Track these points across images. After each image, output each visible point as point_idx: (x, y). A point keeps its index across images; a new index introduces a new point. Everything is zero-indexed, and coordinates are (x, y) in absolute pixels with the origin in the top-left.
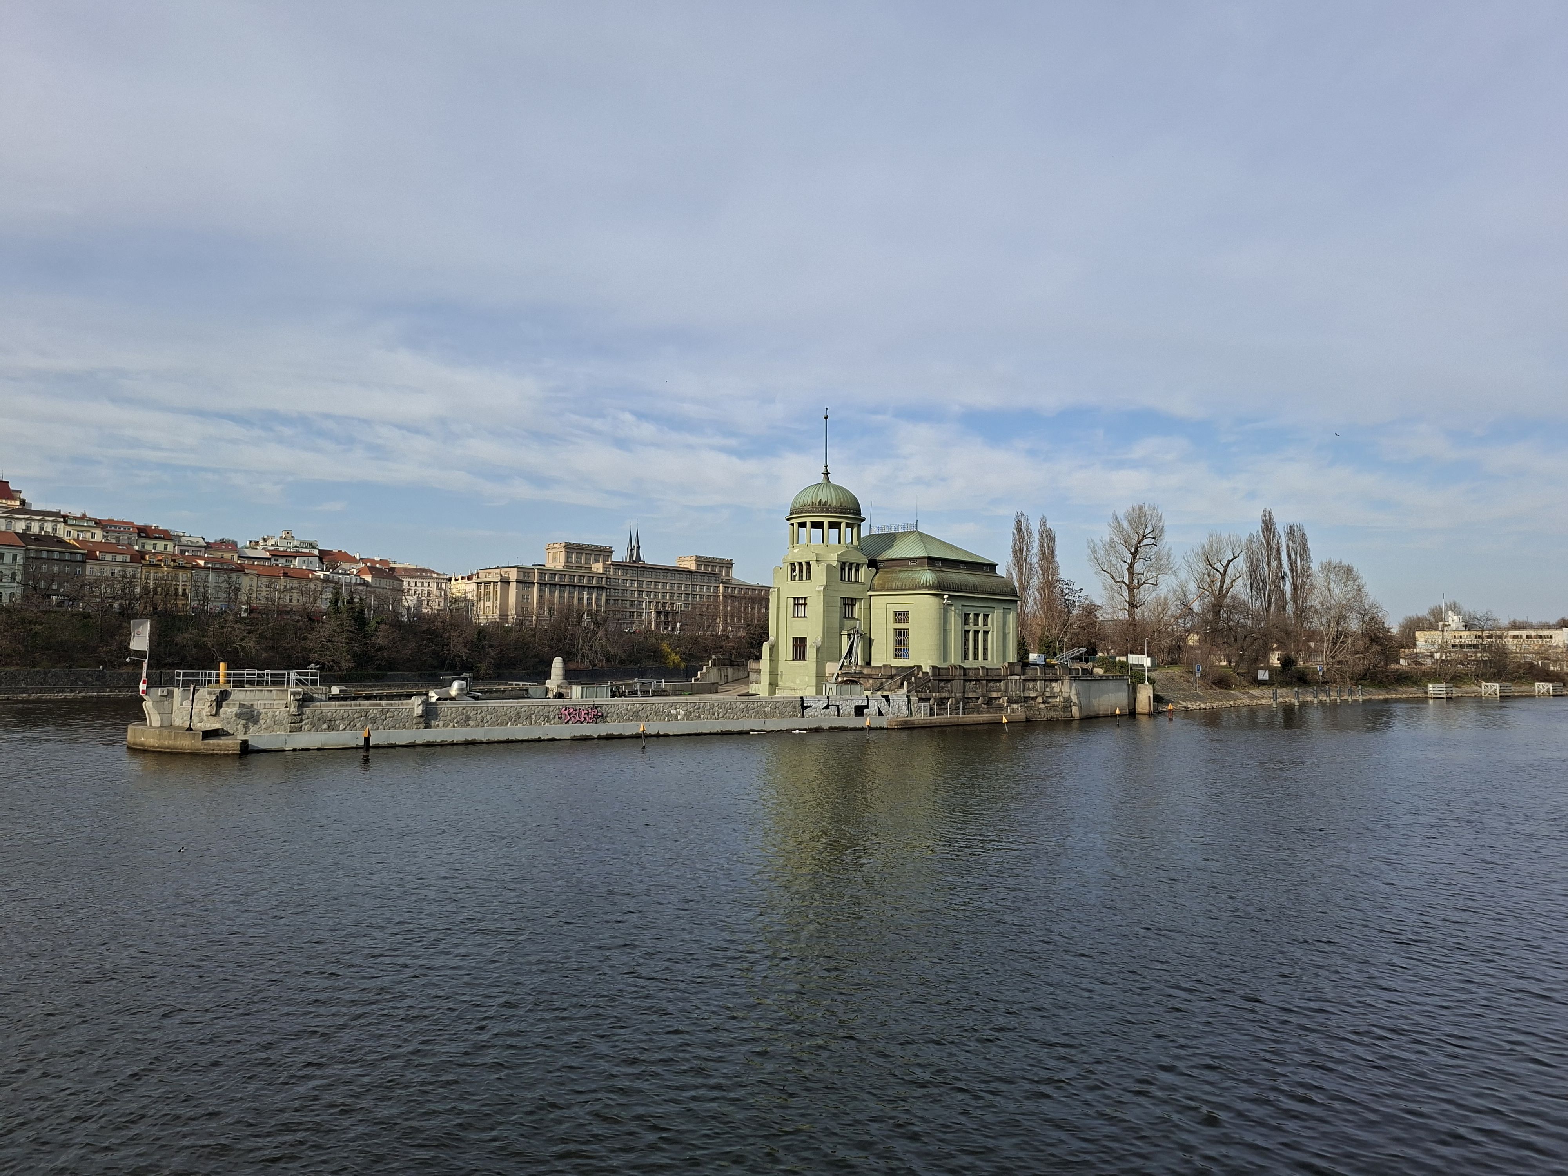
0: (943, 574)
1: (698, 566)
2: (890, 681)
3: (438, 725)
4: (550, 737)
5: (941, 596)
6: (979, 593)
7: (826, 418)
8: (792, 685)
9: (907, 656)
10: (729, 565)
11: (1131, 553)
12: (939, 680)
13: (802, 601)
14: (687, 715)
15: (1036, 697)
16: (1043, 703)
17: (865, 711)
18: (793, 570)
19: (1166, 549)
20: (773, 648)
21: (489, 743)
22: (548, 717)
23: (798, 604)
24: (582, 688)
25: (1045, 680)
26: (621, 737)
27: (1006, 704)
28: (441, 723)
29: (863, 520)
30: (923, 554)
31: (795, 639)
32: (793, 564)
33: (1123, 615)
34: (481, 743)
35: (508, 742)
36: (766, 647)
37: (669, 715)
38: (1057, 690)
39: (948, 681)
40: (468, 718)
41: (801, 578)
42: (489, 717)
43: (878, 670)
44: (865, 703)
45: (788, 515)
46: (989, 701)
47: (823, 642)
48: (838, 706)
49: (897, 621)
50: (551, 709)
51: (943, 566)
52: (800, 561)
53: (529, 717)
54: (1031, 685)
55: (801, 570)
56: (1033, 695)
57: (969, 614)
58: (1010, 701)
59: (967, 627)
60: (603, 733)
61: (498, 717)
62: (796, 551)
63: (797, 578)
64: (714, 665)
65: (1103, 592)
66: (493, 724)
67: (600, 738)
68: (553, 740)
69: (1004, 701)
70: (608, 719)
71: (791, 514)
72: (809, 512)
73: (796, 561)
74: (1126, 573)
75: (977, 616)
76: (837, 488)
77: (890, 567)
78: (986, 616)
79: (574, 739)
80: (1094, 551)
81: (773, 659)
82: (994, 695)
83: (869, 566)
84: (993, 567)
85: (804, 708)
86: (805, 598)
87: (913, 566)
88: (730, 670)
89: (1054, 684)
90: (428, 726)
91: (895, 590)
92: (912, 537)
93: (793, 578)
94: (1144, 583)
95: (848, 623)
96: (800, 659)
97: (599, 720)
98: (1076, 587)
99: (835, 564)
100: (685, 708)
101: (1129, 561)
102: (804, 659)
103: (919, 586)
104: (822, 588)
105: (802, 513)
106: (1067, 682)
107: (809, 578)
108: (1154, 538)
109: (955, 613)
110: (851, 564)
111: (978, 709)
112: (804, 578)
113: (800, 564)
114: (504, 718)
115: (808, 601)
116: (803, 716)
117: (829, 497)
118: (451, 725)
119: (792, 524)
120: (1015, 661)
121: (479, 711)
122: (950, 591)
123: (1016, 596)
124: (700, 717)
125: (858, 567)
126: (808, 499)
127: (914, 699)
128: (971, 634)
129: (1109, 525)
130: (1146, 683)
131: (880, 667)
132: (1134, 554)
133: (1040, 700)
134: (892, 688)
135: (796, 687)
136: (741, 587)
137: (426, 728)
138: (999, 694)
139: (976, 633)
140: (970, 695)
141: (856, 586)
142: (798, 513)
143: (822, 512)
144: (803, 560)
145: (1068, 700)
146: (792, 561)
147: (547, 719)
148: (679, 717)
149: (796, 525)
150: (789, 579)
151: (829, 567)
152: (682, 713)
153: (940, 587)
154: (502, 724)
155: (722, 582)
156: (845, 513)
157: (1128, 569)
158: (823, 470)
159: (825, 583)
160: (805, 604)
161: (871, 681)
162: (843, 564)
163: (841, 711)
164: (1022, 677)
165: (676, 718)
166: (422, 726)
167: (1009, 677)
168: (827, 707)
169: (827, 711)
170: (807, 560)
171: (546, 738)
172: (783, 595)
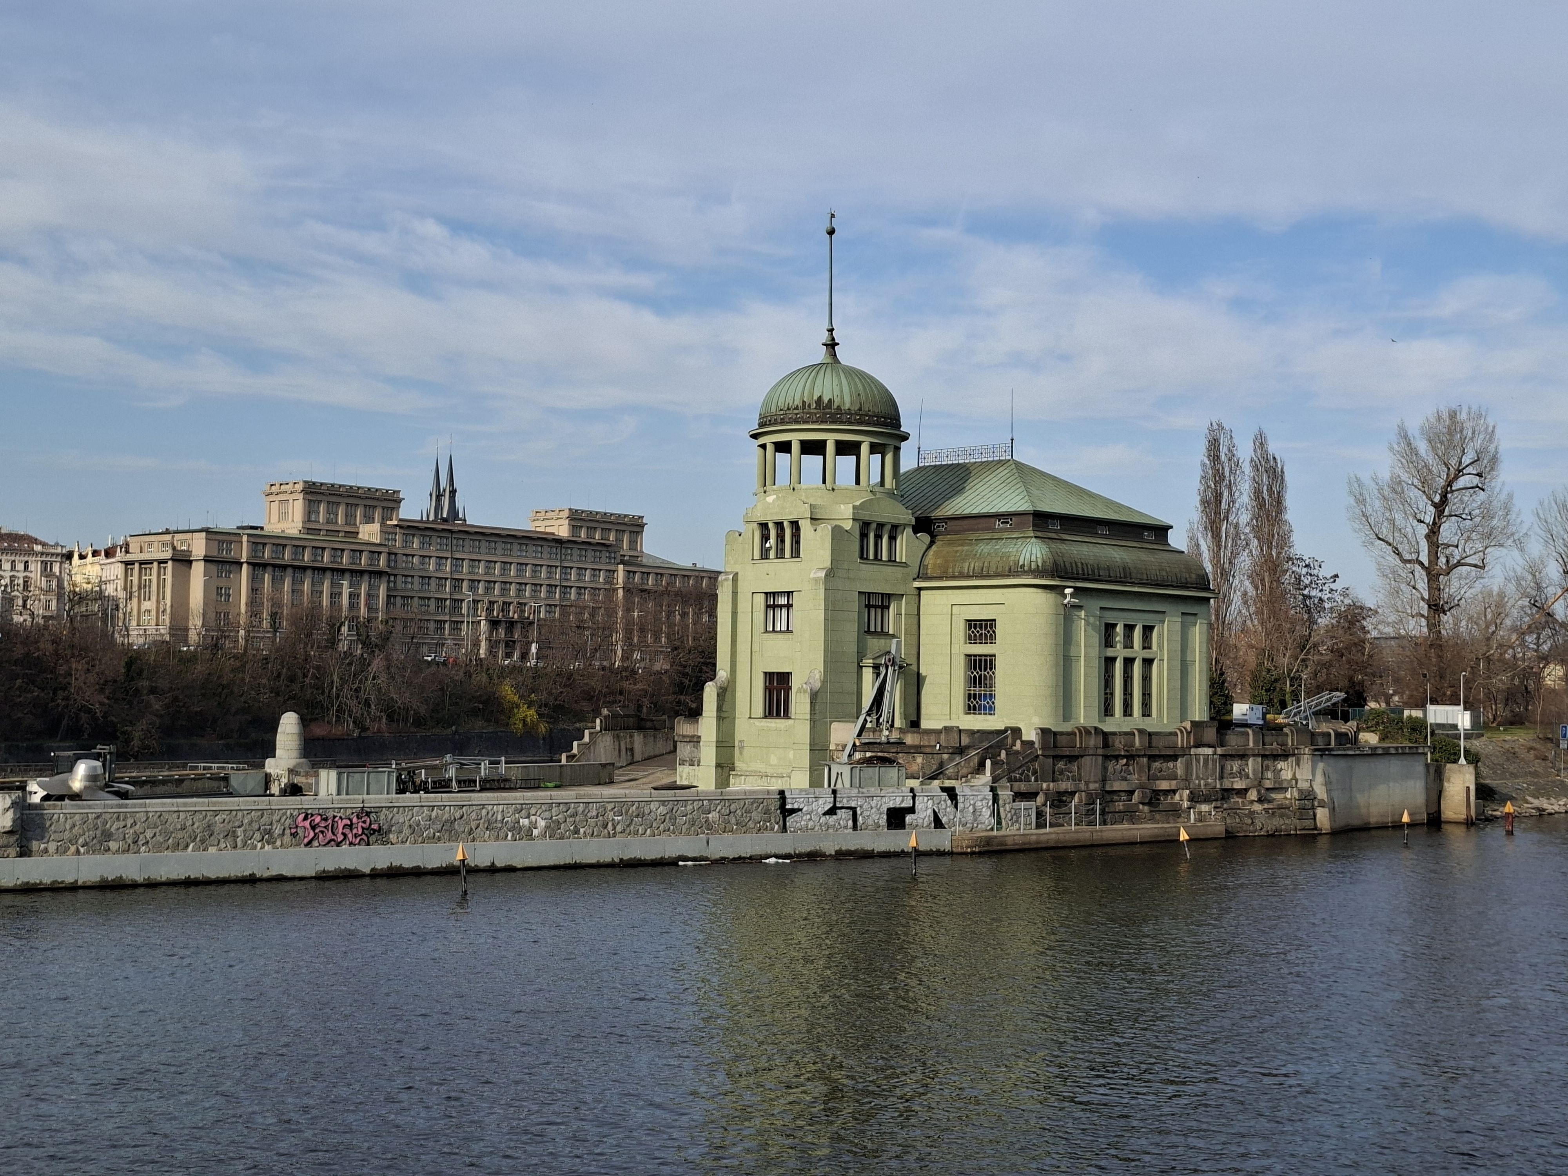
0: (1063, 547)
1: (574, 528)
2: (958, 759)
3: (46, 851)
4: (274, 872)
5: (1058, 590)
6: (1133, 584)
7: (831, 232)
8: (760, 767)
9: (991, 710)
10: (635, 527)
11: (1435, 505)
12: (1055, 757)
13: (783, 601)
14: (552, 830)
15: (1246, 790)
16: (1260, 801)
17: (909, 818)
18: (765, 538)
19: (1503, 497)
20: (725, 694)
21: (152, 885)
22: (269, 832)
23: (774, 607)
24: (339, 774)
25: (1264, 756)
26: (418, 873)
27: (1186, 804)
28: (52, 846)
29: (905, 437)
30: (1023, 505)
31: (769, 676)
32: (764, 526)
33: (1417, 628)
34: (134, 886)
35: (189, 883)
36: (710, 692)
37: (516, 828)
38: (1287, 775)
39: (1072, 758)
40: (107, 836)
41: (780, 555)
42: (149, 834)
43: (933, 738)
44: (908, 803)
45: (754, 427)
46: (1154, 799)
47: (824, 682)
48: (854, 810)
49: (972, 639)
50: (276, 818)
51: (1064, 530)
52: (778, 518)
53: (231, 834)
54: (1236, 765)
55: (781, 538)
56: (1239, 785)
57: (1114, 626)
58: (1195, 799)
59: (1110, 652)
60: (382, 864)
61: (168, 835)
62: (770, 499)
63: (772, 554)
64: (605, 728)
65: (1379, 582)
66: (158, 848)
67: (375, 875)
68: (280, 879)
69: (1182, 798)
70: (392, 837)
71: (761, 425)
72: (797, 422)
73: (770, 517)
74: (1424, 545)
75: (1129, 628)
76: (853, 373)
77: (957, 532)
78: (1148, 630)
79: (323, 877)
80: (1361, 501)
81: (725, 715)
82: (1164, 785)
83: (916, 530)
84: (1161, 531)
85: (786, 813)
86: (789, 594)
87: (1005, 530)
88: (638, 739)
89: (1281, 765)
90: (25, 852)
91: (968, 577)
92: (1003, 472)
93: (765, 555)
94: (1459, 564)
95: (875, 644)
96: (778, 715)
97: (373, 838)
98: (1326, 572)
99: (848, 525)
100: (547, 815)
101: (1429, 519)
102: (787, 716)
103: (1015, 570)
104: (822, 574)
105: (782, 422)
106: (1306, 759)
107: (796, 553)
108: (1479, 475)
109: (1087, 623)
110: (881, 526)
111: (1130, 814)
112: (787, 553)
113: (779, 525)
114: (180, 835)
115: (796, 600)
116: (784, 829)
117: (837, 392)
118: (73, 849)
119: (763, 446)
120: (1206, 718)
121: (129, 822)
122: (1077, 579)
123: (1207, 589)
124: (577, 832)
125: (894, 531)
126: (795, 395)
127: (1005, 794)
128: (1119, 666)
129: (1391, 449)
130: (1462, 761)
131: (938, 732)
132: (1440, 507)
133: (1253, 795)
134: (964, 771)
135: (770, 771)
136: (663, 571)
137: (21, 855)
138: (1173, 784)
139: (1129, 662)
140: (1117, 786)
141: (889, 569)
142: (776, 423)
143: (823, 422)
144: (786, 517)
145: (1308, 796)
146: (763, 519)
147: (268, 836)
148: (535, 832)
149: (770, 448)
150: (757, 555)
151: (838, 533)
152: (542, 823)
153: (1058, 573)
154: (176, 847)
155: (622, 562)
156: (868, 424)
157: (1427, 537)
158: (825, 337)
159: (828, 564)
160: (789, 606)
161: (920, 759)
162: (865, 526)
163: (860, 819)
164: (1219, 751)
165: (529, 836)
166: (13, 851)
167: (1193, 751)
168: (832, 811)
169: (832, 819)
170: (793, 517)
171: (266, 874)
172: (745, 588)
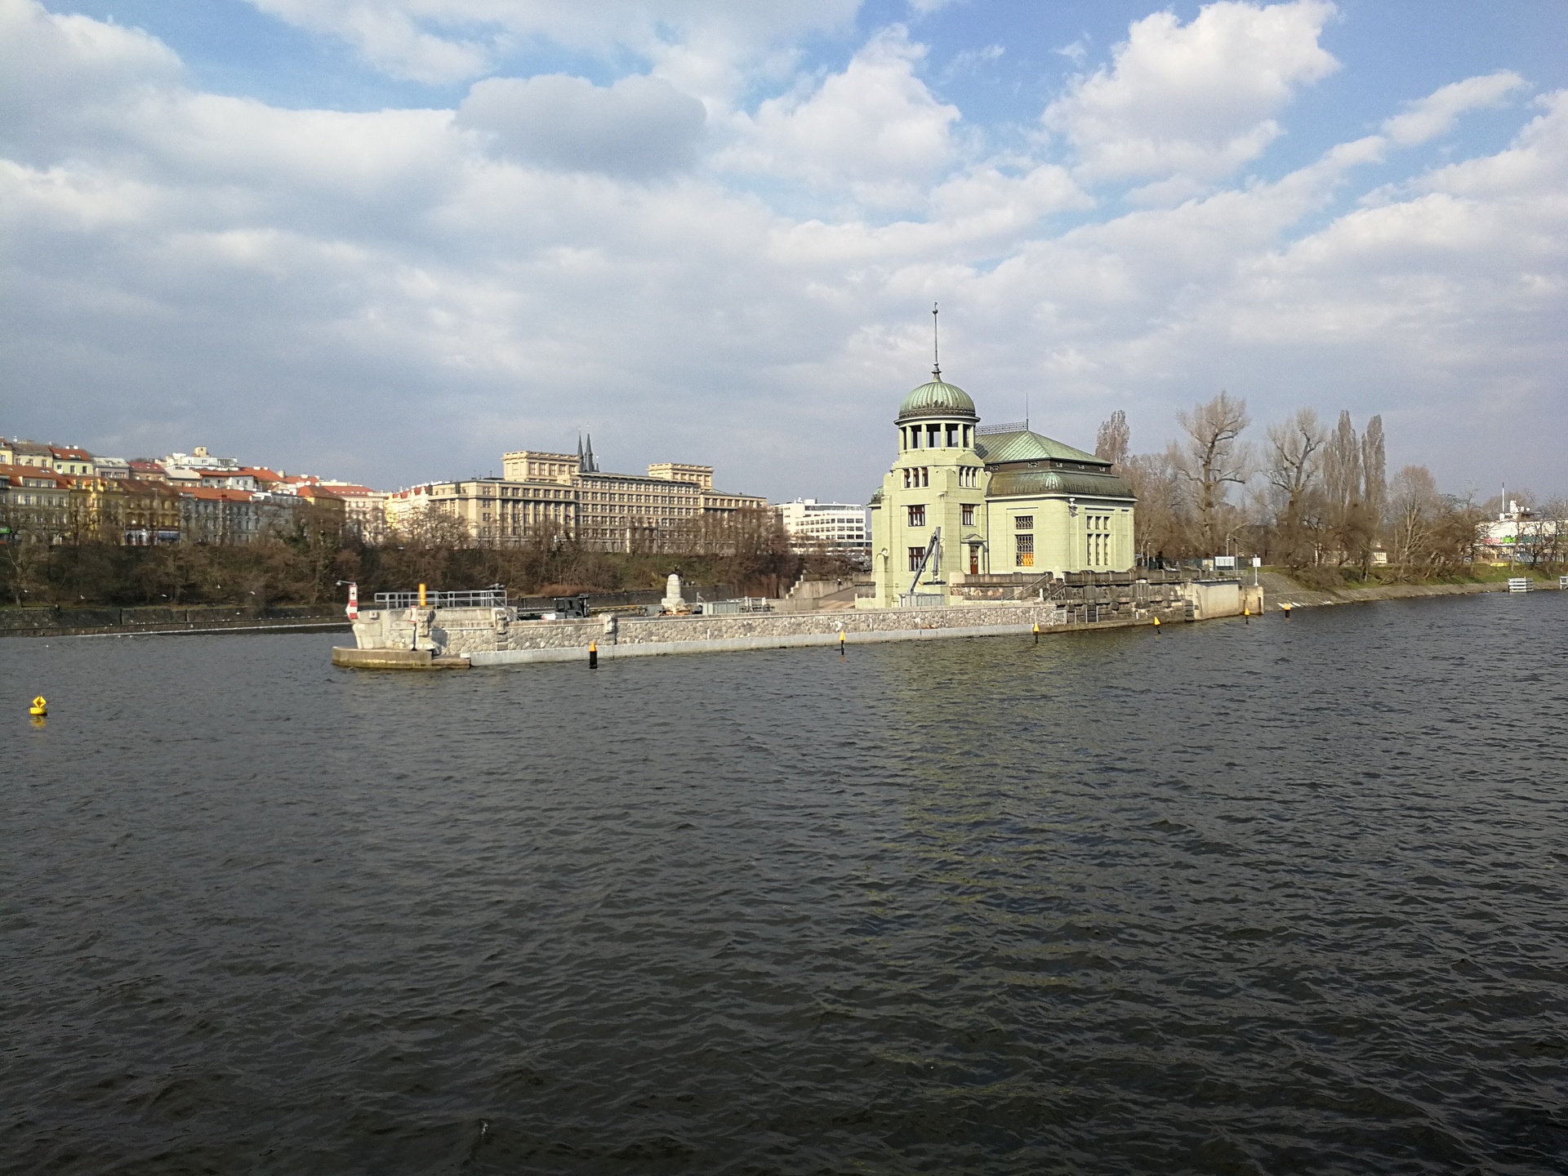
0: (1066, 476)
1: (674, 474)
3: (624, 641)
5: (1067, 499)
6: (1098, 495)
7: (935, 312)
9: (1031, 564)
10: (707, 472)
12: (1072, 586)
14: (845, 627)
15: (1162, 601)
16: (1167, 607)
18: (907, 477)
21: (679, 656)
23: (913, 513)
24: (714, 605)
25: (1169, 583)
27: (1133, 609)
29: (978, 421)
30: (1045, 456)
31: (912, 549)
37: (829, 627)
38: (1180, 593)
39: (1080, 587)
40: (651, 634)
45: (897, 418)
46: (1119, 607)
49: (1018, 527)
51: (1064, 467)
52: (914, 466)
55: (916, 476)
56: (1158, 598)
57: (1091, 517)
58: (1138, 606)
59: (1089, 531)
62: (909, 456)
63: (912, 485)
69: (1132, 606)
71: (901, 418)
72: (925, 414)
73: (910, 465)
75: (1098, 519)
76: (951, 387)
77: (1005, 471)
78: (1106, 519)
81: (887, 571)
82: (1123, 600)
83: (985, 470)
84: (1108, 466)
86: (922, 506)
87: (1035, 468)
88: (822, 585)
89: (1178, 588)
90: (617, 642)
91: (1016, 494)
92: (1025, 438)
93: (908, 485)
94: (1222, 479)
95: (968, 531)
99: (954, 468)
103: (1044, 489)
104: (941, 495)
105: (916, 415)
106: (1189, 584)
107: (926, 484)
108: (1233, 431)
109: (1080, 516)
110: (969, 468)
111: (1108, 616)
112: (921, 484)
113: (916, 469)
115: (927, 509)
117: (944, 398)
119: (904, 429)
122: (1075, 493)
123: (1133, 497)
125: (975, 469)
126: (922, 400)
127: (1051, 605)
128: (1093, 538)
130: (1257, 584)
132: (1210, 449)
133: (1164, 603)
134: (1026, 595)
136: (724, 498)
137: (615, 644)
138: (1128, 599)
139: (1098, 536)
140: (1102, 601)
141: (973, 491)
142: (910, 416)
143: (936, 414)
144: (920, 465)
145: (1190, 604)
146: (906, 468)
149: (909, 429)
150: (903, 485)
151: (950, 473)
153: (1066, 491)
155: (702, 493)
156: (960, 414)
157: (1203, 466)
158: (933, 368)
159: (943, 489)
160: (922, 512)
161: (1001, 590)
162: (962, 468)
164: (1149, 581)
166: (612, 642)
167: (1137, 582)
170: (924, 465)
172: (896, 502)
